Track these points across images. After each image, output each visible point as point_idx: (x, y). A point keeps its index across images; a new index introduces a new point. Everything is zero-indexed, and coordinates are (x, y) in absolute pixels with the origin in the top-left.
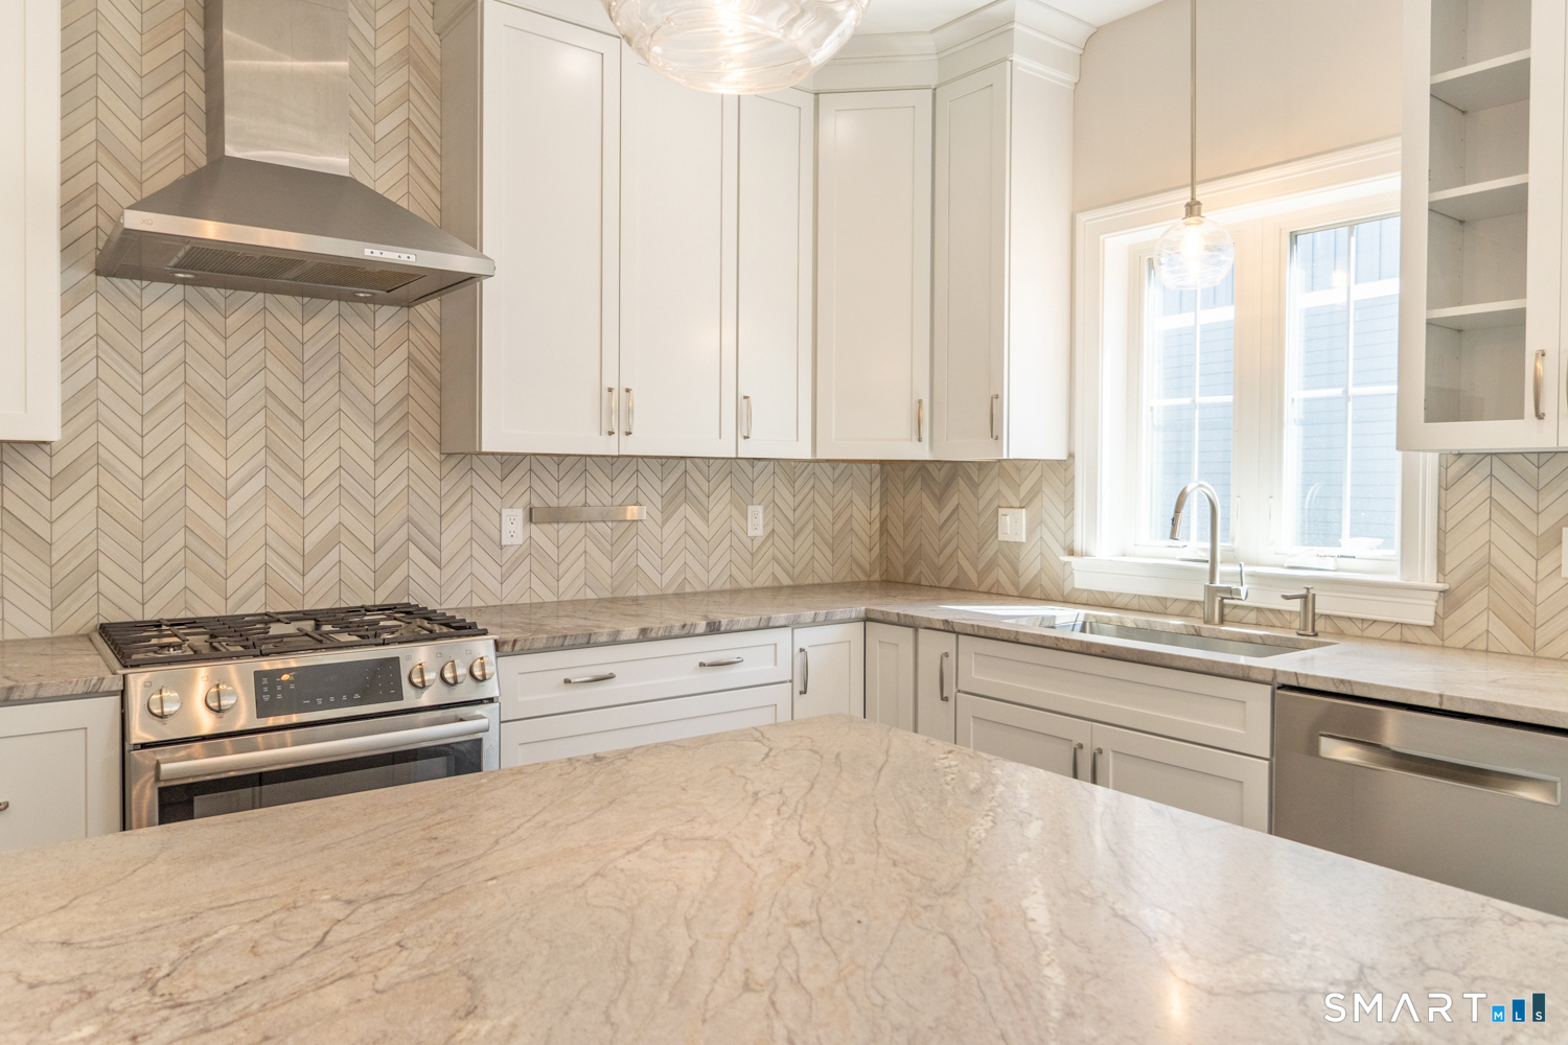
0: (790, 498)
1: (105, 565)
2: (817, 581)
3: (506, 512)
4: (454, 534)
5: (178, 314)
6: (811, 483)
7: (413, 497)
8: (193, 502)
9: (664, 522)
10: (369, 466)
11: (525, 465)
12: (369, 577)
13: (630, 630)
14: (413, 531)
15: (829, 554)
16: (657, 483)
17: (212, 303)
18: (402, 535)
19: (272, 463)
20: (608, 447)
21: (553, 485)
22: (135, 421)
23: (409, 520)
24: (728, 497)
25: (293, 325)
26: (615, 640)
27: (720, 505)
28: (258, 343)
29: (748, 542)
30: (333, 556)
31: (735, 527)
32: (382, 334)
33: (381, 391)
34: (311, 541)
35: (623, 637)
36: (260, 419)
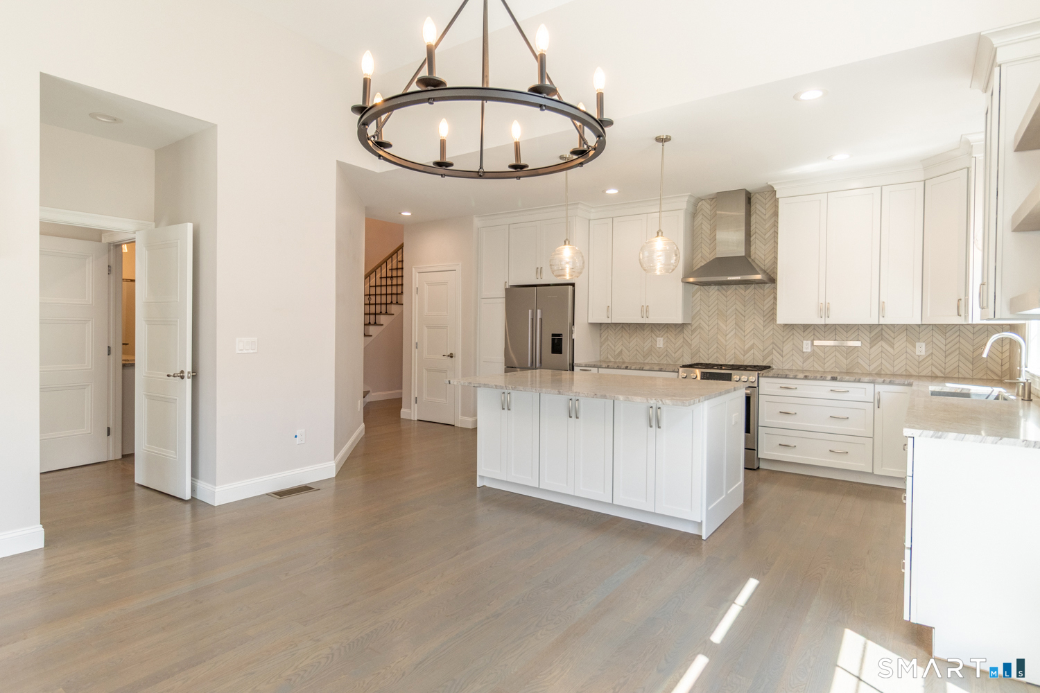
0: (943, 341)
1: (701, 350)
2: (961, 376)
3: (805, 342)
4: (787, 347)
5: (717, 293)
6: (958, 334)
7: (774, 337)
8: (719, 337)
9: (871, 348)
10: (762, 328)
11: (812, 327)
12: (762, 358)
13: (801, 376)
14: (775, 346)
15: (971, 366)
16: (868, 334)
17: (724, 289)
18: (771, 347)
19: (737, 327)
20: (822, 322)
21: (823, 334)
22: (707, 318)
23: (773, 343)
24: (905, 339)
25: (743, 292)
26: (795, 378)
27: (901, 342)
28: (734, 297)
29: (917, 358)
30: (752, 352)
31: (908, 350)
32: (766, 292)
33: (765, 308)
34: (747, 347)
35: (798, 377)
36: (734, 316)
